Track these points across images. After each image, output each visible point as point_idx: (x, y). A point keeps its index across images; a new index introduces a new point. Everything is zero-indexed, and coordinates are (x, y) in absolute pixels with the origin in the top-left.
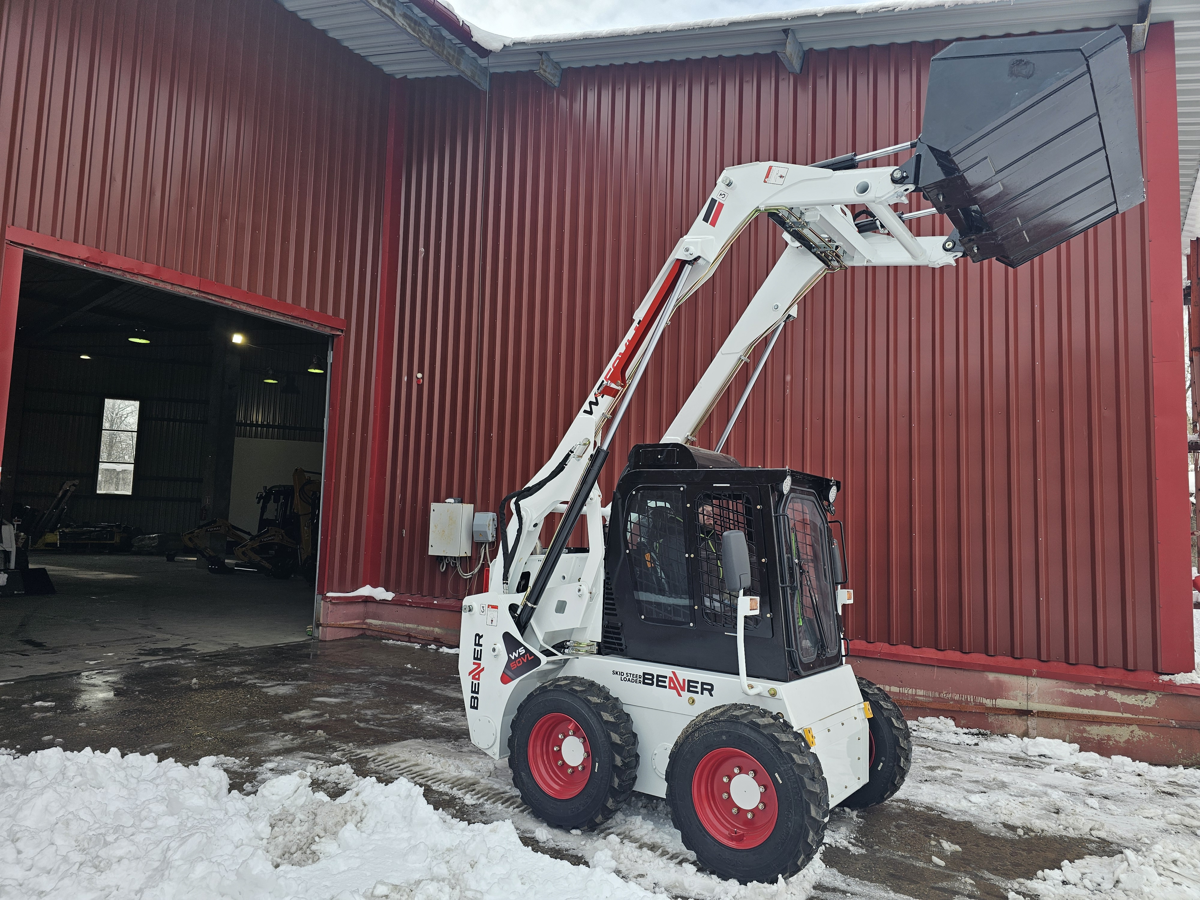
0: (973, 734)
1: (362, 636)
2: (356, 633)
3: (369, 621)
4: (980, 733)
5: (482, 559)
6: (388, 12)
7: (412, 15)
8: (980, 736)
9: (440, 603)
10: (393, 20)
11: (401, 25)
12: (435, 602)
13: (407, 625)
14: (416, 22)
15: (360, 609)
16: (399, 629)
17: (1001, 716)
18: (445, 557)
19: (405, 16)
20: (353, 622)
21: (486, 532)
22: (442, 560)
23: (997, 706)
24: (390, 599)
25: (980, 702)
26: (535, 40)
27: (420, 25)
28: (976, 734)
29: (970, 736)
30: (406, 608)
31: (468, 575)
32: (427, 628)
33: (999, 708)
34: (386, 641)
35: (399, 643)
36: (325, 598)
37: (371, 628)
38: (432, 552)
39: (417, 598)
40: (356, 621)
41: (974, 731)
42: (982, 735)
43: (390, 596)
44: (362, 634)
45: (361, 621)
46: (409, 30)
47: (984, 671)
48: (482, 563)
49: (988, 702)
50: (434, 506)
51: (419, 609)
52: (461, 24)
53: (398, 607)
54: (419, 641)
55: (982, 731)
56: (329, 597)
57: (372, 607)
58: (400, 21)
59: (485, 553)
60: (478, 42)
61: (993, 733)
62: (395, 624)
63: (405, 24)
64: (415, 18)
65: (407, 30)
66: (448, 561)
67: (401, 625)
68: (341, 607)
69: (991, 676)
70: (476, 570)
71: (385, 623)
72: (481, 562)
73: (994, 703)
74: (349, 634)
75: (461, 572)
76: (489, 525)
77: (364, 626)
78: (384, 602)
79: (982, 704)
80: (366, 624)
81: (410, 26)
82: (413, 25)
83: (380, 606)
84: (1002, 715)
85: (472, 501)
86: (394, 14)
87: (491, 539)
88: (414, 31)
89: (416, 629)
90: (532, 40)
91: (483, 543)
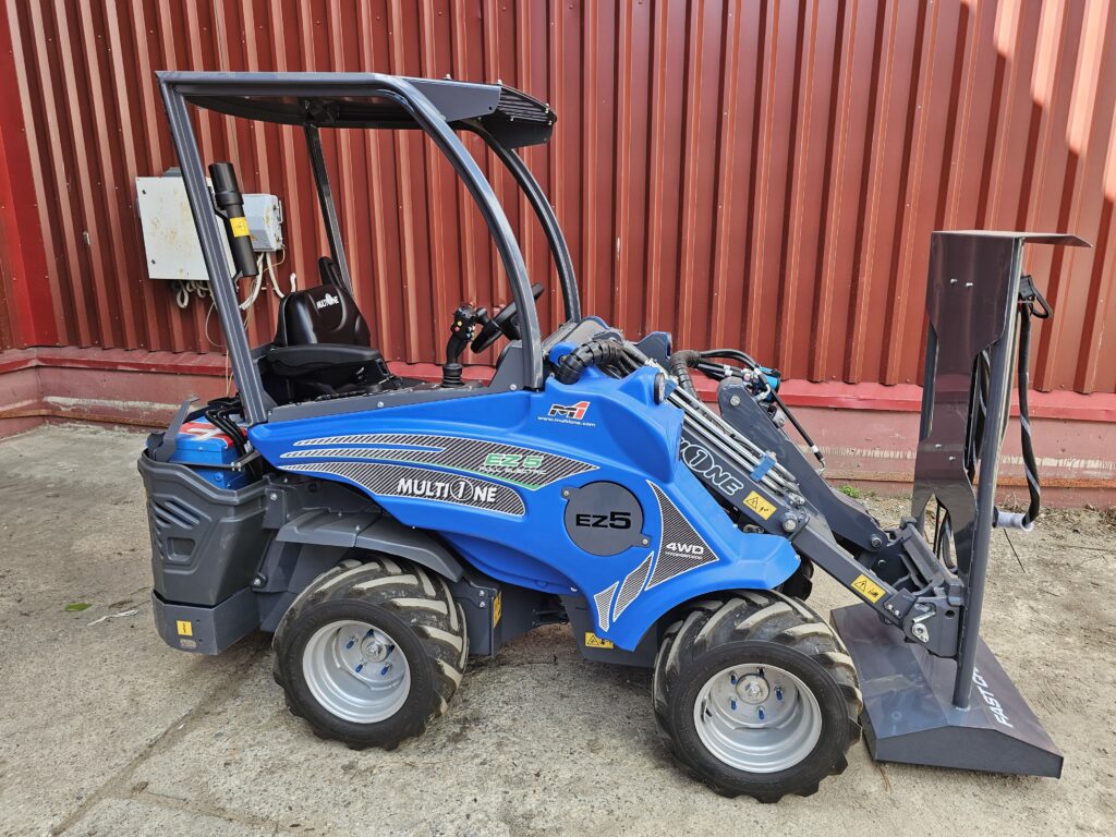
3: (51, 399)
5: (259, 281)
9: (185, 362)
12: (179, 362)
13: (131, 403)
15: (27, 380)
16: (115, 411)
18: (185, 282)
20: (18, 405)
21: (263, 232)
22: (180, 287)
37: (58, 413)
38: (155, 272)
39: (139, 356)
40: (26, 403)
45: (36, 401)
48: (261, 290)
51: (148, 375)
53: (106, 373)
57: (51, 376)
59: (266, 272)
62: (106, 402)
66: (191, 287)
70: (251, 301)
71: (85, 402)
72: (258, 287)
76: (267, 218)
77: (43, 412)
80: (47, 406)
83: (69, 373)
87: (275, 245)
91: (259, 253)
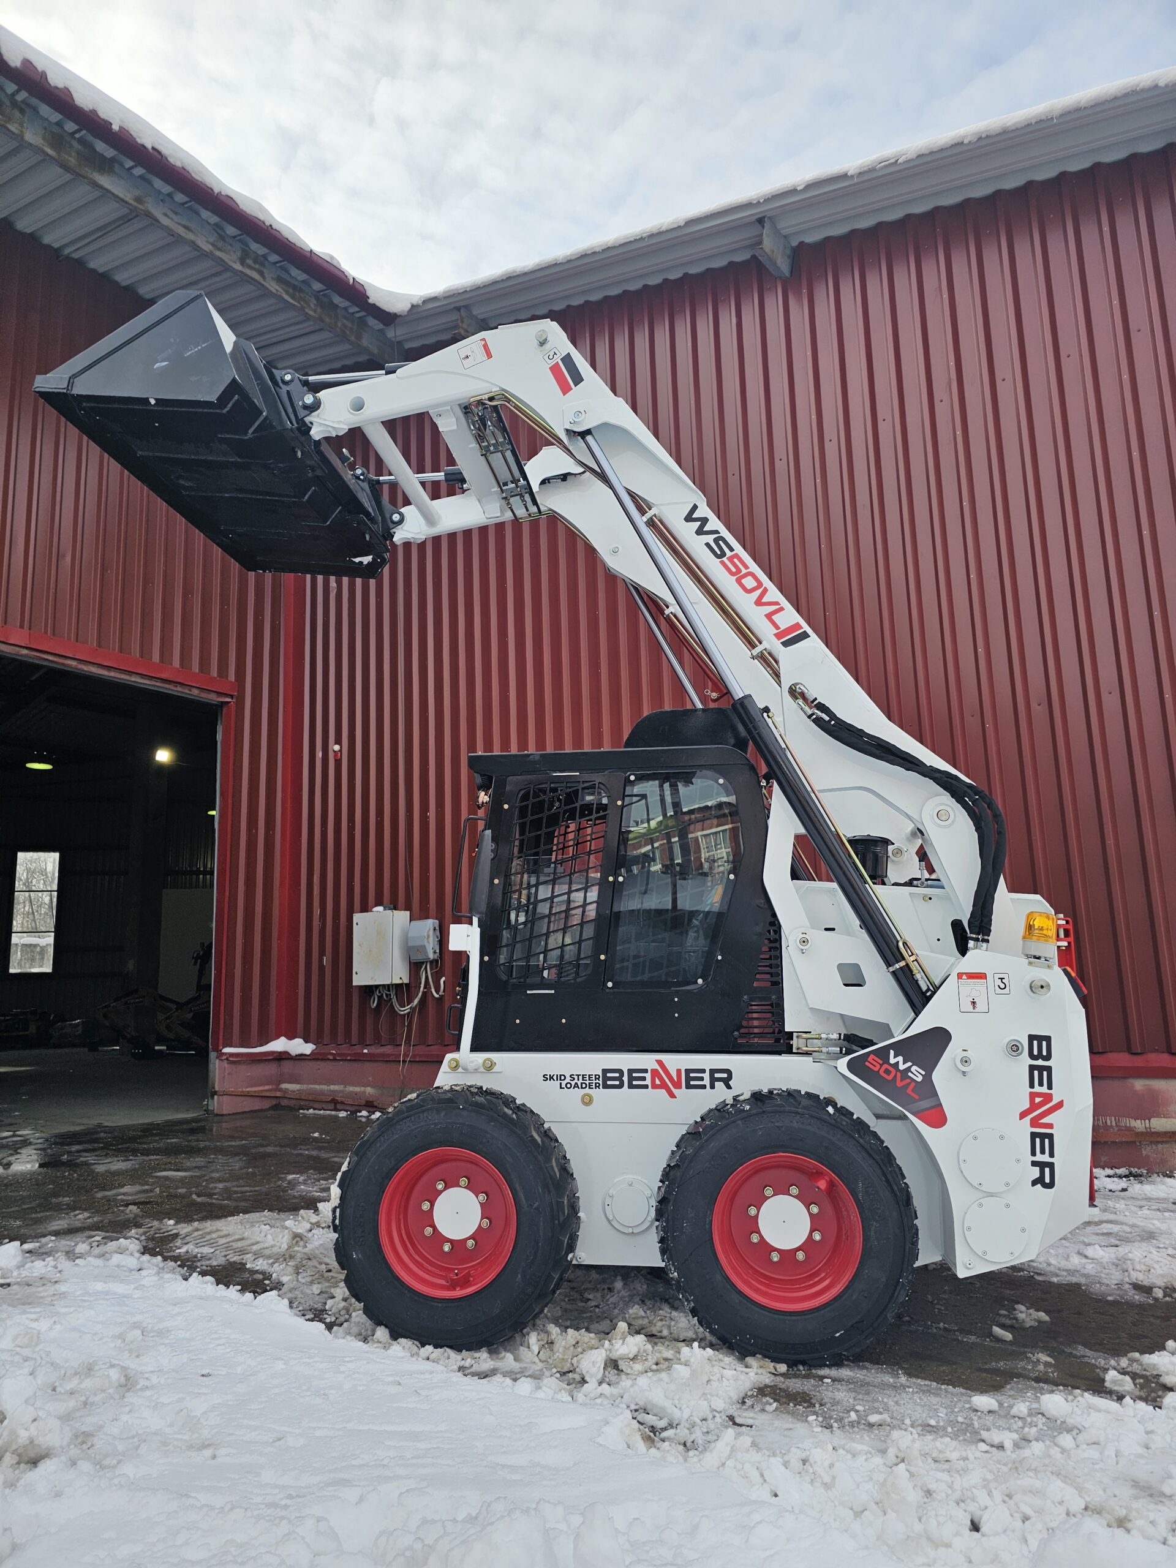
0: (1120, 1177)
1: (276, 1107)
2: (267, 1104)
3: (284, 1086)
4: (1131, 1174)
5: (422, 985)
6: (255, 275)
7: (289, 279)
8: (1131, 1178)
9: (371, 1051)
10: (263, 285)
11: (274, 291)
12: (366, 1051)
13: (332, 1087)
14: (295, 288)
15: (271, 1069)
16: (322, 1093)
17: (1160, 1146)
18: (377, 987)
19: (279, 280)
20: (261, 1088)
21: (424, 946)
22: (372, 991)
23: (1153, 1130)
24: (308, 1052)
25: (1126, 1126)
26: (449, 291)
27: (301, 290)
28: (1125, 1176)
29: (1116, 1179)
30: (328, 1062)
31: (406, 1010)
32: (357, 1089)
33: (1156, 1133)
34: (306, 1112)
35: (322, 1112)
36: (220, 1055)
37: (286, 1095)
38: (357, 981)
39: (345, 1049)
40: (267, 1087)
41: (1122, 1171)
42: (1135, 1176)
43: (308, 1048)
44: (276, 1105)
45: (274, 1087)
46: (286, 297)
47: (1125, 1078)
48: (423, 992)
49: (1139, 1125)
50: (357, 917)
51: (346, 1063)
52: (351, 281)
53: (319, 1063)
54: (347, 1108)
55: (1134, 1170)
56: (225, 1054)
57: (287, 1067)
58: (273, 286)
59: (427, 977)
60: (377, 304)
61: (1150, 1172)
62: (317, 1087)
63: (280, 290)
64: (294, 282)
65: (283, 298)
66: (379, 991)
67: (324, 1087)
68: (243, 1067)
69: (1139, 1084)
70: (416, 1001)
71: (304, 1087)
72: (422, 989)
73: (1147, 1125)
74: (257, 1105)
75: (397, 1007)
76: (428, 936)
77: (278, 1094)
78: (301, 1057)
79: (1130, 1129)
80: (281, 1090)
81: (287, 293)
82: (291, 291)
83: (297, 1062)
84: (1162, 1142)
85: (408, 907)
86: (264, 278)
87: (431, 956)
88: (293, 297)
89: (342, 1091)
90: (444, 292)
91: (423, 963)
